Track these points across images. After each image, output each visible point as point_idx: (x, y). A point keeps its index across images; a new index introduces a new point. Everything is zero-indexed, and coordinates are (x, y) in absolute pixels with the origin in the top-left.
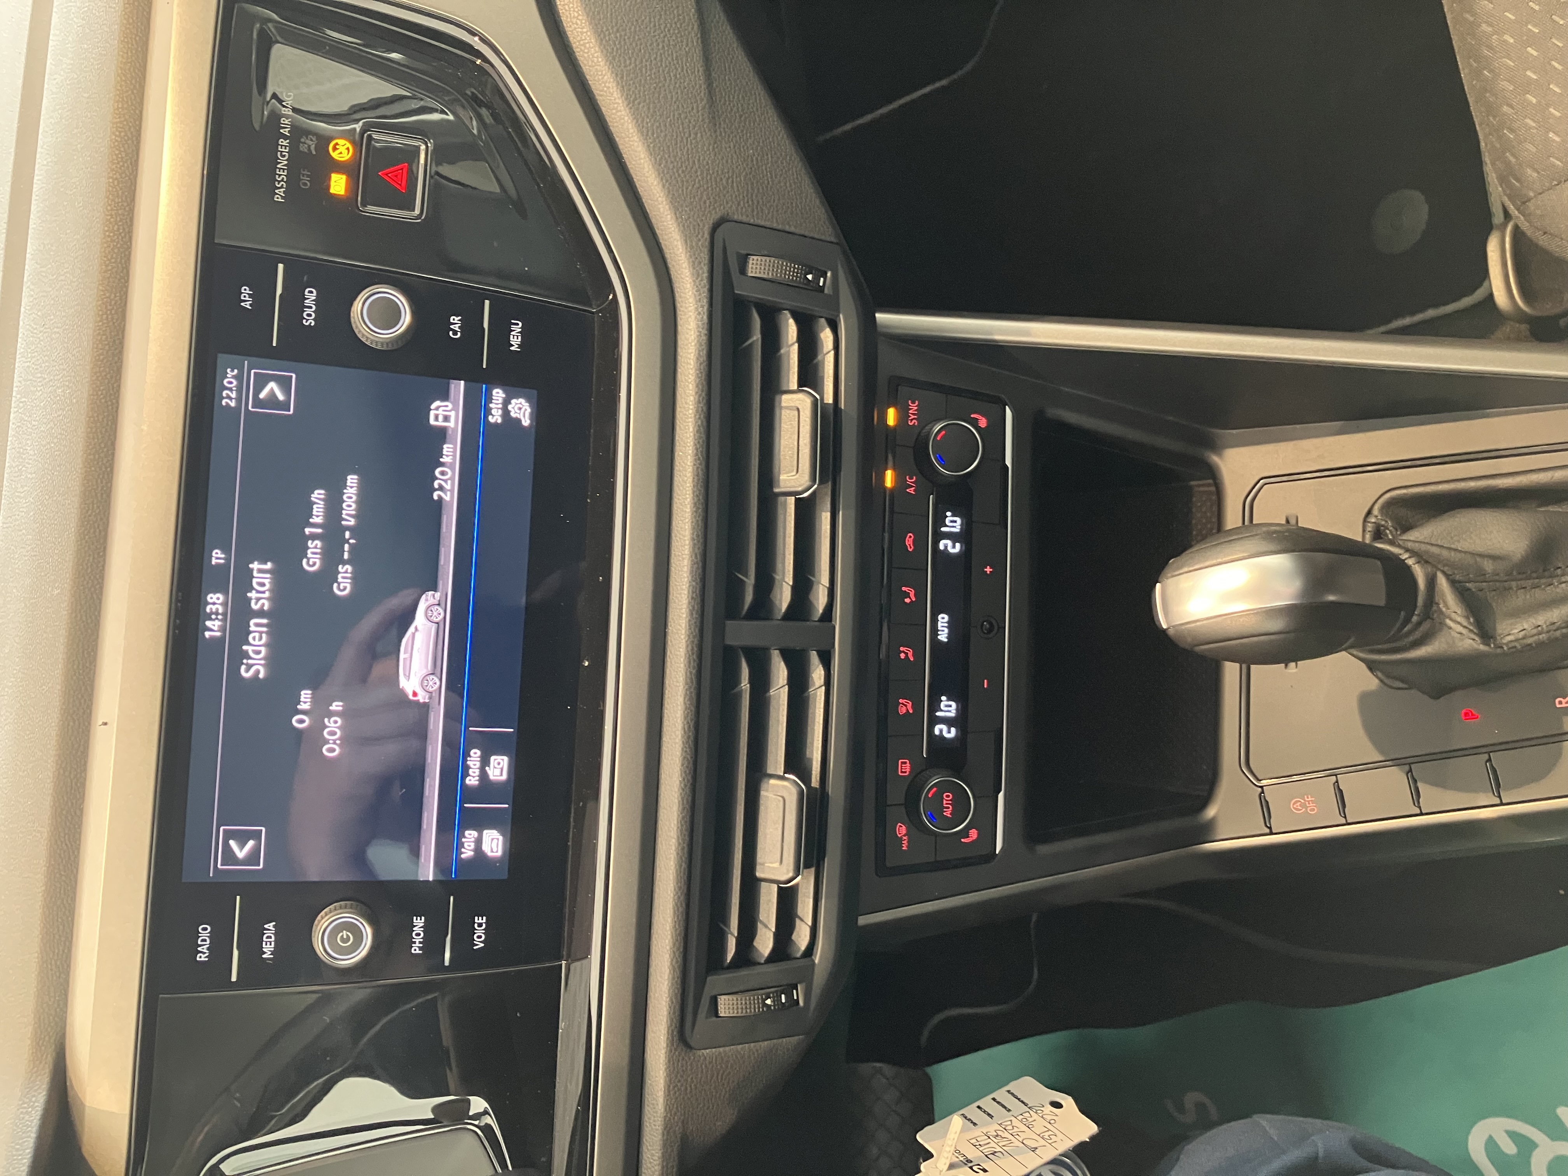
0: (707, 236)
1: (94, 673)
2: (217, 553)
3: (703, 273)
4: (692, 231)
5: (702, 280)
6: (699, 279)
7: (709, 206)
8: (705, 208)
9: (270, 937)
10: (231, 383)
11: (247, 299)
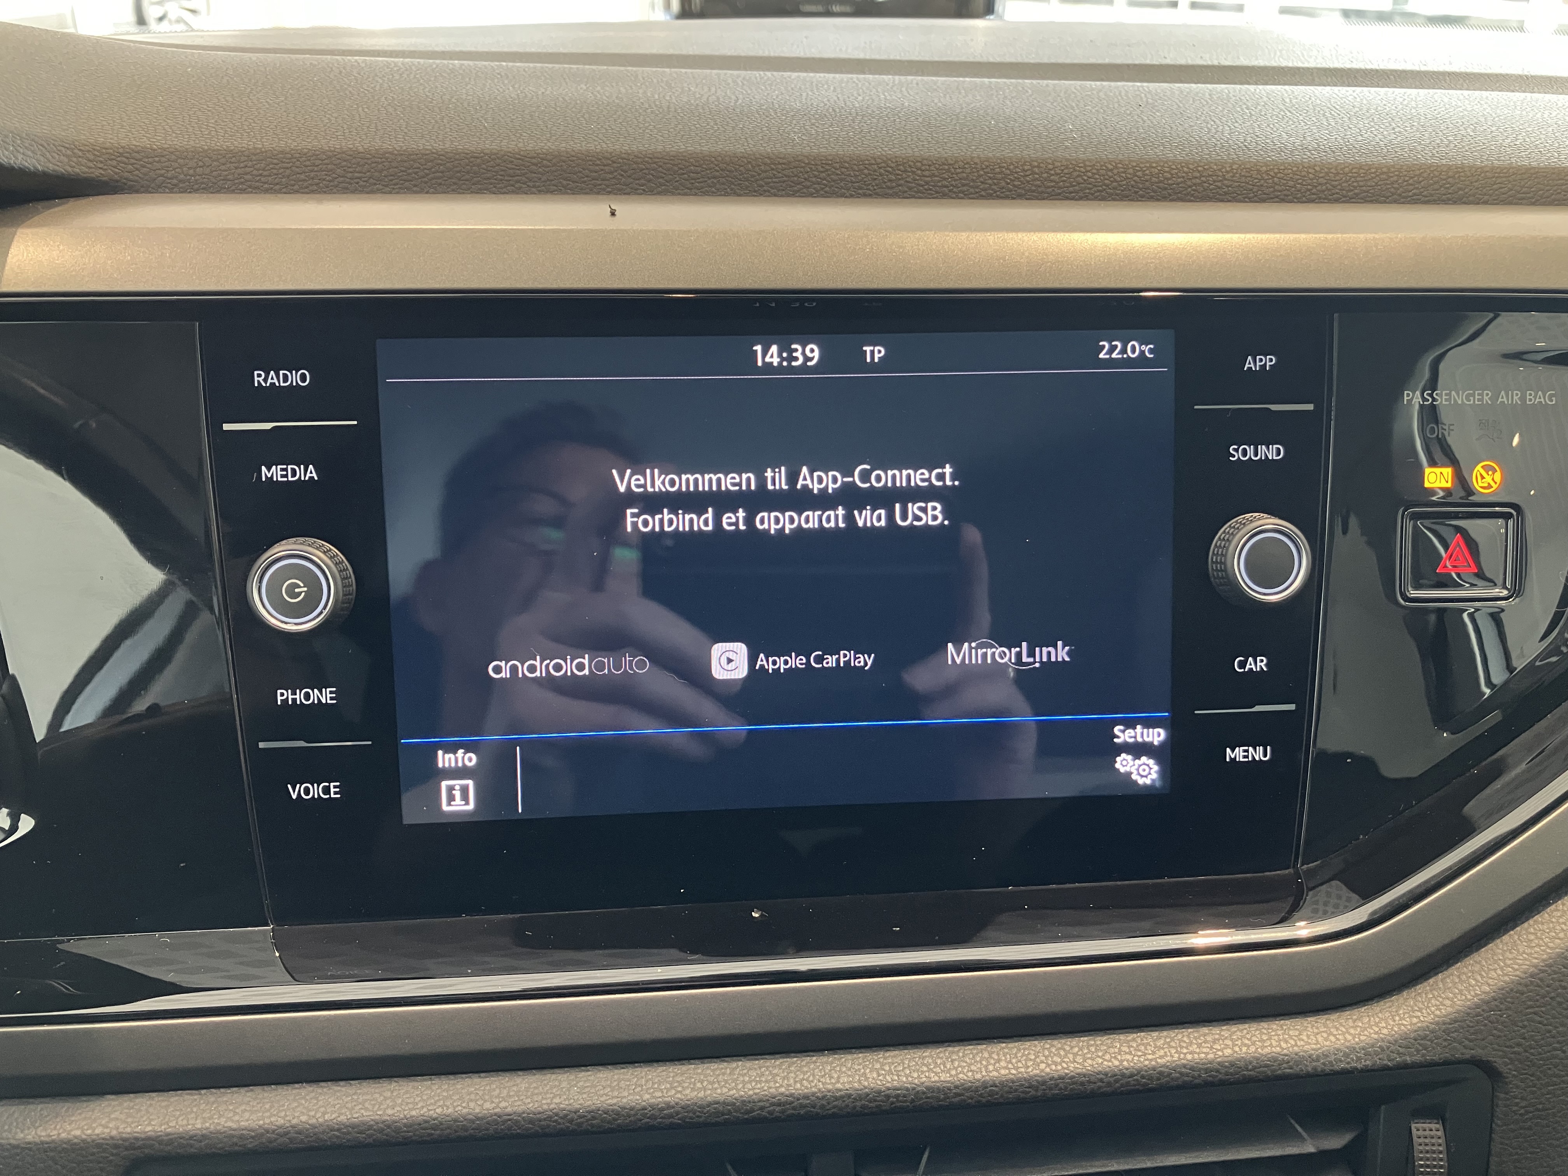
0: (1468, 1054)
1: (685, 194)
2: (880, 352)
3: (1410, 1055)
4: (1472, 1030)
5: (1399, 1053)
6: (1401, 1050)
7: (1514, 1053)
8: (1511, 1047)
9: (294, 473)
10: (1133, 351)
11: (1258, 364)
